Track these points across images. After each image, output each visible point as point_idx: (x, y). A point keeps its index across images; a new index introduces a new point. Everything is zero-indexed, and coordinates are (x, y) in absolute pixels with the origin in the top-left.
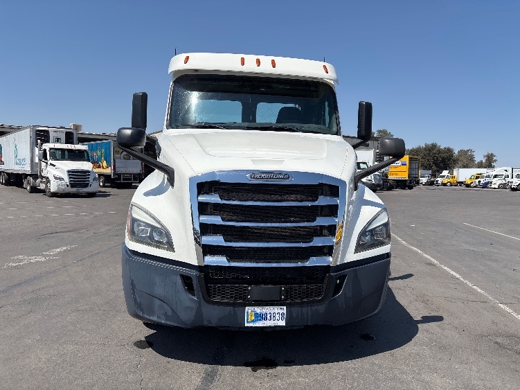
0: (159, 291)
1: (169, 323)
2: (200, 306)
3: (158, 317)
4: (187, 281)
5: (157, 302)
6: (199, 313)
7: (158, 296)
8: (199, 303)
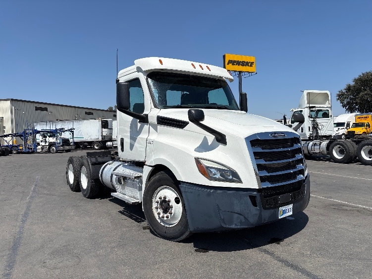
0: (237, 209)
1: (242, 227)
2: (261, 212)
3: (236, 225)
4: (253, 199)
5: (236, 215)
6: (260, 217)
7: (236, 212)
8: (261, 210)
